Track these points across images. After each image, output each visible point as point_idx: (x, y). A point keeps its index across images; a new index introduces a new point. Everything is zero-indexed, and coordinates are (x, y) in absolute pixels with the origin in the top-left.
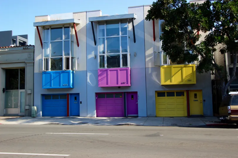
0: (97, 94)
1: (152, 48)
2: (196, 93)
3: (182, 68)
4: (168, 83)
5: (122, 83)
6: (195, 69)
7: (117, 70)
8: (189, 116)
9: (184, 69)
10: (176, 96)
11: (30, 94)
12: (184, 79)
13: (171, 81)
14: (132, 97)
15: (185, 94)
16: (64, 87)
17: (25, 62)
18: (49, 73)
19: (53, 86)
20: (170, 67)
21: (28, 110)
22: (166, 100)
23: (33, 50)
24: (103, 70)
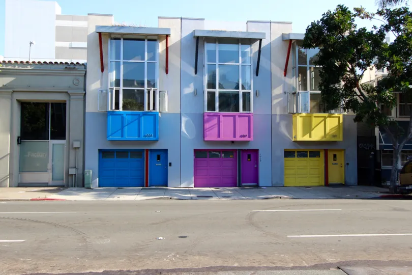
0: (197, 152)
1: (282, 86)
2: (335, 153)
3: (325, 118)
4: (307, 138)
5: (241, 136)
6: (341, 121)
7: (234, 116)
8: (327, 184)
9: (328, 120)
10: (310, 157)
11: (78, 148)
12: (328, 133)
13: (310, 136)
14: (249, 157)
15: (322, 154)
16: (147, 138)
17: (67, 92)
18: (120, 115)
19: (126, 137)
20: (310, 117)
21: (74, 176)
22: (296, 161)
23: (85, 72)
24: (212, 114)
